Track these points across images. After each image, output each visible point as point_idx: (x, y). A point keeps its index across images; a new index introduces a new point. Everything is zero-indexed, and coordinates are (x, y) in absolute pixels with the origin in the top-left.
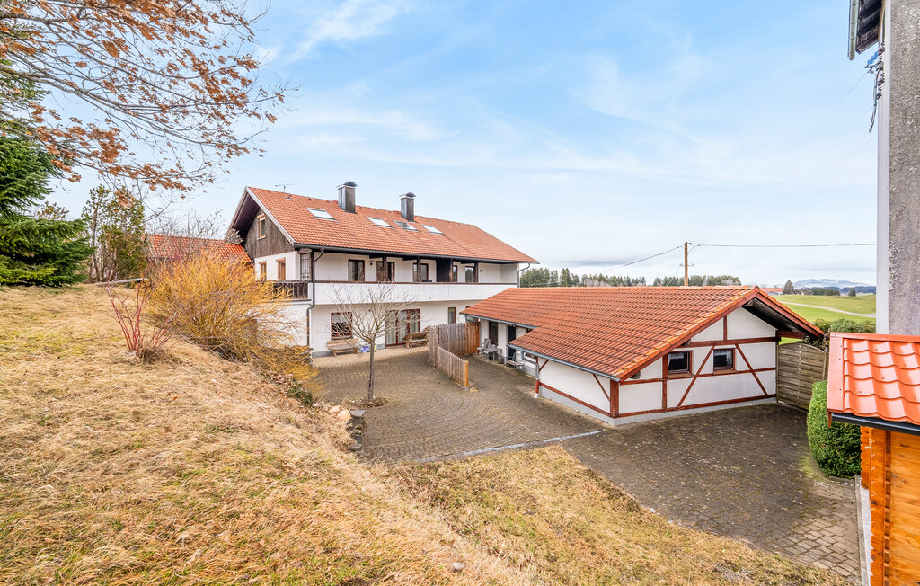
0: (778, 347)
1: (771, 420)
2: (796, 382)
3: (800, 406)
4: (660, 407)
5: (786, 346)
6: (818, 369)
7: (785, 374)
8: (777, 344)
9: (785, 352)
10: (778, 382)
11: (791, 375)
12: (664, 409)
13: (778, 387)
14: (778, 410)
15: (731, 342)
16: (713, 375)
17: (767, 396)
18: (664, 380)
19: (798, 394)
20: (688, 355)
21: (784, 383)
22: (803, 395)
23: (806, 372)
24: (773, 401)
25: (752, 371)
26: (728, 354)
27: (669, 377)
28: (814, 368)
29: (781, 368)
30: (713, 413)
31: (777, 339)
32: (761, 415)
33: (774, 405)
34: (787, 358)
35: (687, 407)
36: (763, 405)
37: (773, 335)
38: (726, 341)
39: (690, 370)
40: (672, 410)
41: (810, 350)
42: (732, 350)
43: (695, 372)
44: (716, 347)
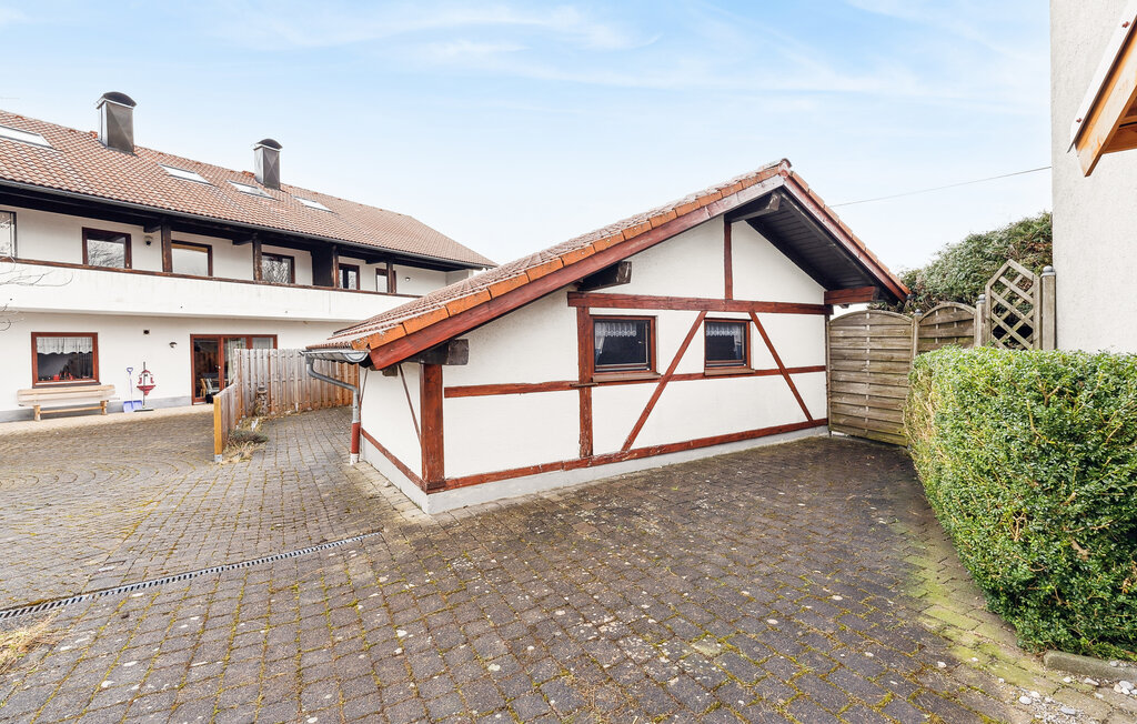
0: (829, 326)
1: (821, 467)
2: (863, 389)
3: (871, 437)
4: (574, 453)
5: (843, 320)
6: (903, 355)
7: (842, 376)
8: (827, 319)
9: (841, 334)
10: (831, 393)
11: (853, 376)
12: (587, 459)
13: (831, 405)
14: (833, 447)
15: (741, 306)
16: (704, 376)
17: (812, 424)
18: (584, 386)
19: (866, 412)
20: (646, 327)
21: (840, 394)
22: (875, 414)
23: (879, 366)
24: (821, 432)
25: (784, 372)
26: (736, 332)
27: (597, 378)
28: (895, 355)
29: (835, 365)
30: (705, 464)
31: (825, 310)
32: (800, 460)
33: (824, 439)
34: (845, 344)
35: (646, 453)
36: (804, 441)
37: (820, 301)
38: (729, 303)
39: (652, 365)
40: (607, 460)
41: (888, 320)
42: (744, 324)
43: (662, 368)
44: (710, 314)
